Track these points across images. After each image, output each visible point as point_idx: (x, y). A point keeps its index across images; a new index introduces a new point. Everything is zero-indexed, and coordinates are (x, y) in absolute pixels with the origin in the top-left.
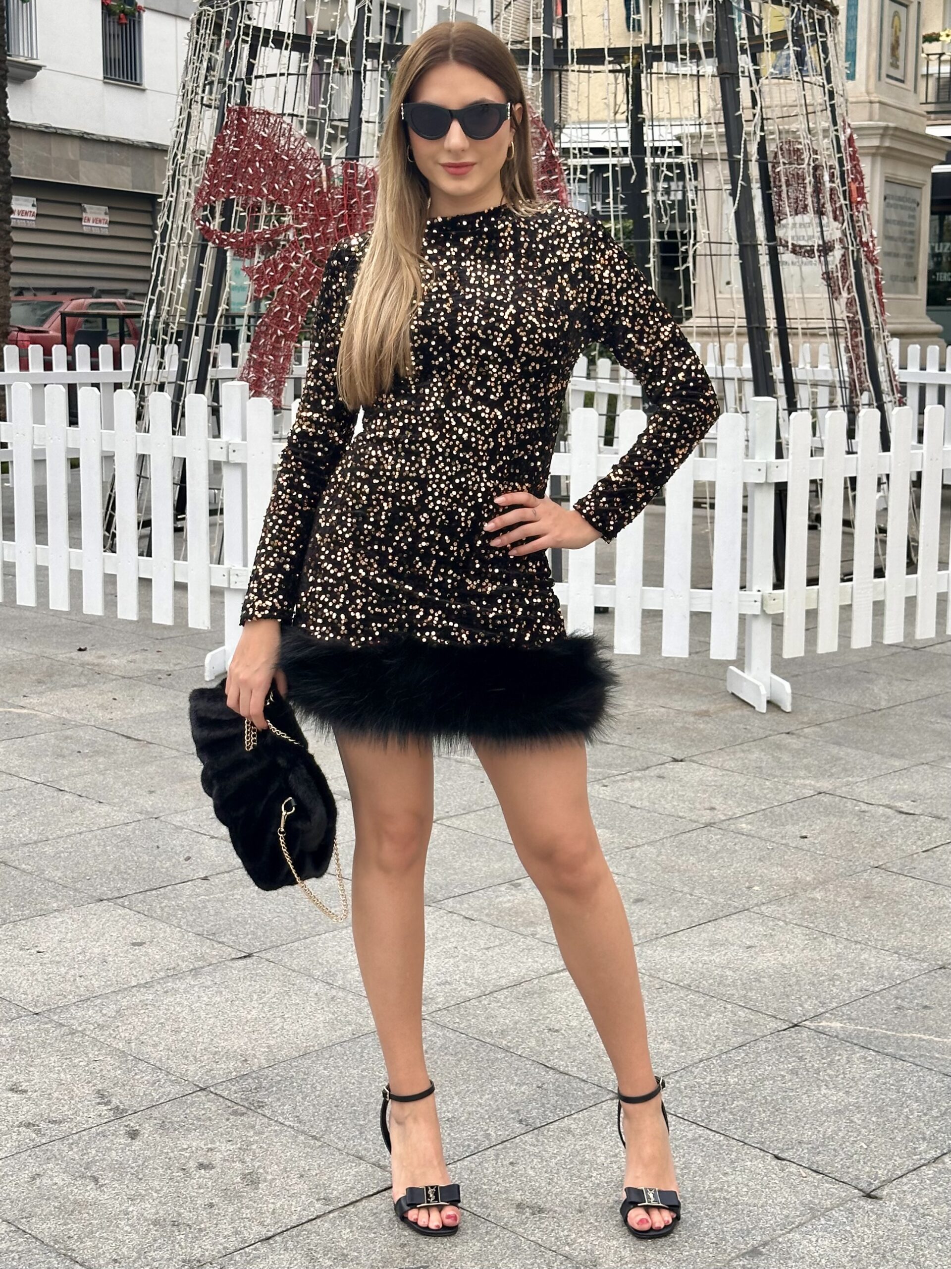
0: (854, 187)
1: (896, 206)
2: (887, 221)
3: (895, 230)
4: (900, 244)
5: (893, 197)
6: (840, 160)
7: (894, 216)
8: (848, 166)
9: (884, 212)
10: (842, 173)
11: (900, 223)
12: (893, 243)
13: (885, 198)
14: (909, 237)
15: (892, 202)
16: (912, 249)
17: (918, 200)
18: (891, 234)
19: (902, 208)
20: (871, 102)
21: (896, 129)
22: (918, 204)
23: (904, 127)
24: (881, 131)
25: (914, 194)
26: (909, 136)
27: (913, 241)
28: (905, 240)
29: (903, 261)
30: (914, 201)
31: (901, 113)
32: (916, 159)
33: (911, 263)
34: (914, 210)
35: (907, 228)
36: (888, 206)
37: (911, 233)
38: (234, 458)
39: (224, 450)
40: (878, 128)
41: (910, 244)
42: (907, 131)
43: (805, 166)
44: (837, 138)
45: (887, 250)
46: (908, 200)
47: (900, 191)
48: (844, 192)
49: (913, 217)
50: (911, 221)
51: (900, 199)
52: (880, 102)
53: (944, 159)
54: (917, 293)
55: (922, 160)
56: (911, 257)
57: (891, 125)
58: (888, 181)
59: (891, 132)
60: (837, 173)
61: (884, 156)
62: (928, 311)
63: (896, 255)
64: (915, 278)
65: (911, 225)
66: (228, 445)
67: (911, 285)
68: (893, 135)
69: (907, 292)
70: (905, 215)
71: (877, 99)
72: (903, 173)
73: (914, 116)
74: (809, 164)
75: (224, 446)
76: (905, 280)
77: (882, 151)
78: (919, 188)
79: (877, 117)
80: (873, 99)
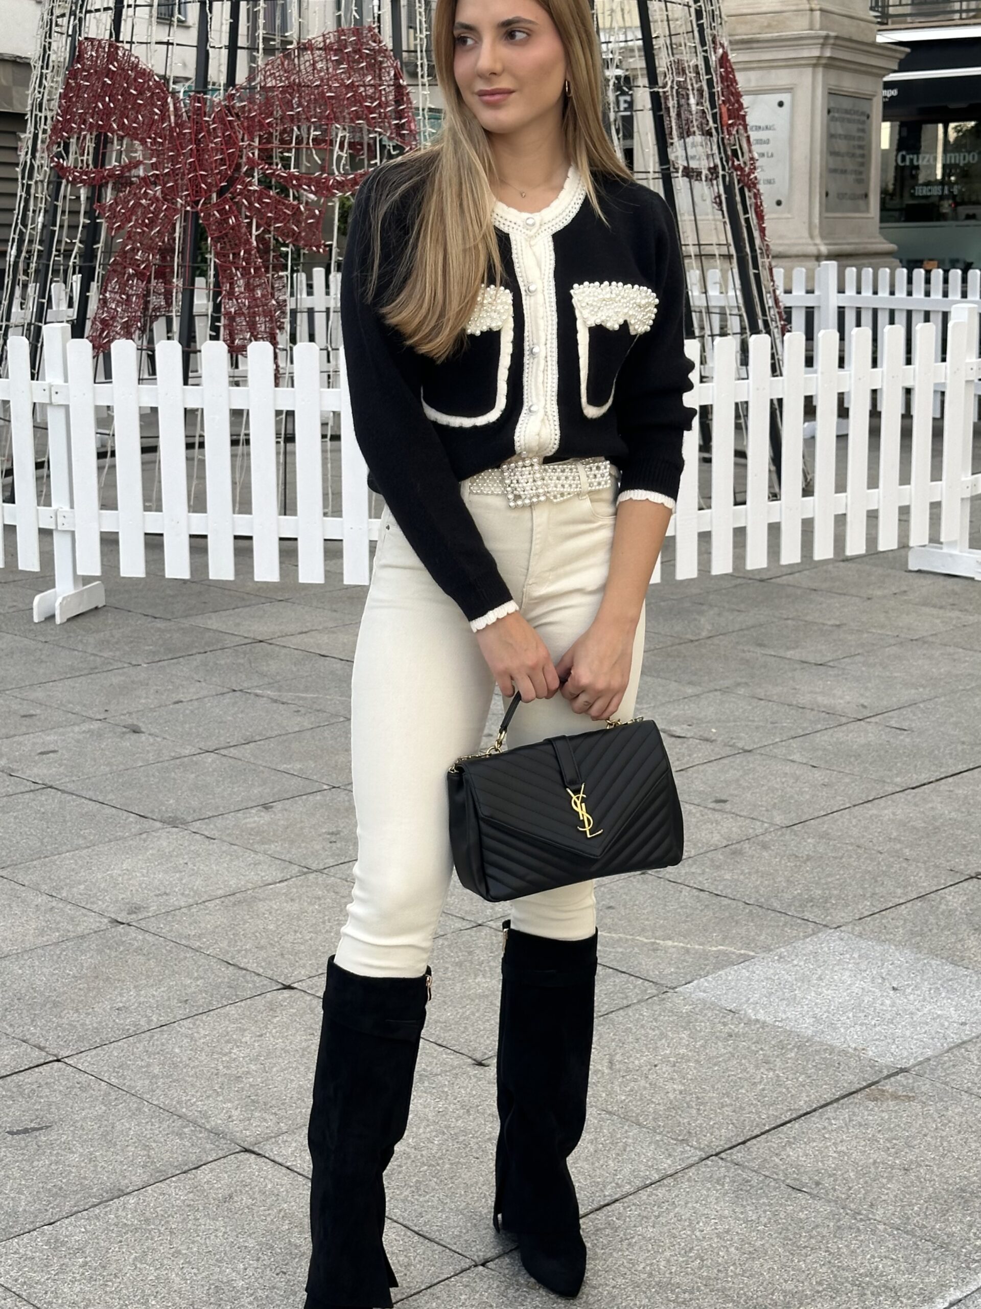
0: (724, 110)
1: (842, 120)
2: (831, 136)
3: (842, 146)
4: (847, 159)
5: (838, 110)
6: (710, 83)
7: (840, 131)
8: (718, 88)
9: (828, 126)
10: (712, 95)
11: (847, 137)
12: (839, 158)
13: (829, 112)
14: (858, 152)
15: (836, 115)
16: (862, 164)
17: (868, 112)
18: (837, 150)
19: (849, 121)
20: (812, 10)
21: (837, 38)
22: (868, 117)
23: (846, 36)
24: (821, 41)
25: (862, 106)
26: (854, 45)
27: (863, 156)
28: (853, 155)
29: (851, 178)
30: (863, 113)
31: (846, 21)
32: (863, 68)
33: (861, 178)
34: (863, 123)
35: (856, 143)
36: (833, 119)
37: (861, 147)
38: (56, 400)
39: (47, 392)
40: (818, 37)
41: (860, 160)
42: (850, 40)
43: (668, 88)
44: (706, 60)
45: (832, 166)
46: (856, 112)
47: (846, 104)
48: (714, 116)
49: (863, 131)
50: (861, 134)
51: (847, 112)
52: (821, 10)
53: (896, 68)
54: (867, 210)
55: (870, 70)
56: (861, 173)
57: (833, 34)
58: (832, 93)
59: (832, 41)
60: (706, 94)
61: (826, 66)
62: (881, 228)
63: (844, 172)
64: (866, 196)
65: (860, 138)
66: (51, 386)
67: (861, 203)
68: (834, 44)
69: (857, 210)
70: (853, 128)
71: (818, 7)
72: (849, 83)
73: (862, 23)
74: (672, 88)
75: (47, 388)
76: (854, 197)
77: (824, 61)
78: (869, 99)
79: (818, 26)
80: (814, 6)
